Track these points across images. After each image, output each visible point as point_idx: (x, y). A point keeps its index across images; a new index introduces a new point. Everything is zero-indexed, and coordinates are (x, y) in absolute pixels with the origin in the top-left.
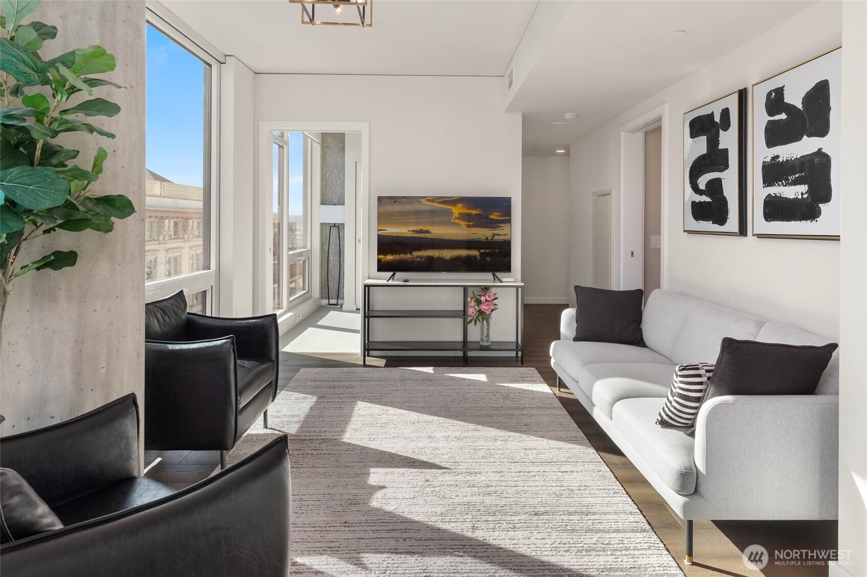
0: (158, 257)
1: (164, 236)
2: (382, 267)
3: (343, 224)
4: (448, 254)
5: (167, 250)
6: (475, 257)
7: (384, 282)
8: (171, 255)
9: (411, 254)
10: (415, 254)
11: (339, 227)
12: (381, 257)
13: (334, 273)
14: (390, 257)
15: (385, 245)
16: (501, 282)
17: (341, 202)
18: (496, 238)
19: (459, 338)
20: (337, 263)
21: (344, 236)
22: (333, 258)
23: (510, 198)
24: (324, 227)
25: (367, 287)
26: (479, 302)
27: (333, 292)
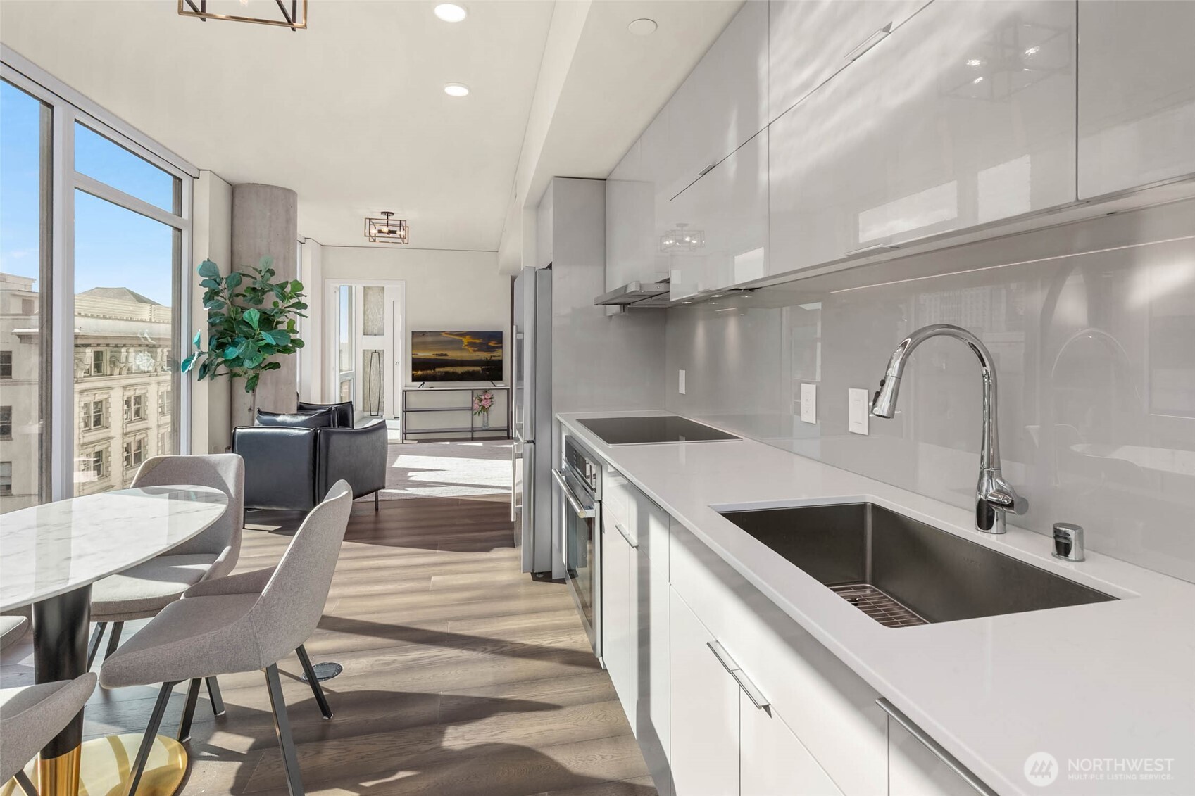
0: (112, 396)
1: (121, 369)
2: (415, 379)
3: (383, 351)
4: (459, 370)
5: (125, 387)
6: (478, 372)
7: (417, 389)
8: (130, 393)
9: (434, 370)
10: (437, 370)
11: (379, 353)
12: (414, 372)
13: (375, 391)
14: (420, 373)
15: (417, 364)
16: (495, 386)
17: (381, 333)
18: (493, 358)
19: (470, 426)
20: (378, 383)
21: (383, 360)
22: (374, 378)
23: (502, 332)
24: (366, 353)
25: (405, 392)
26: (481, 400)
27: (374, 405)
